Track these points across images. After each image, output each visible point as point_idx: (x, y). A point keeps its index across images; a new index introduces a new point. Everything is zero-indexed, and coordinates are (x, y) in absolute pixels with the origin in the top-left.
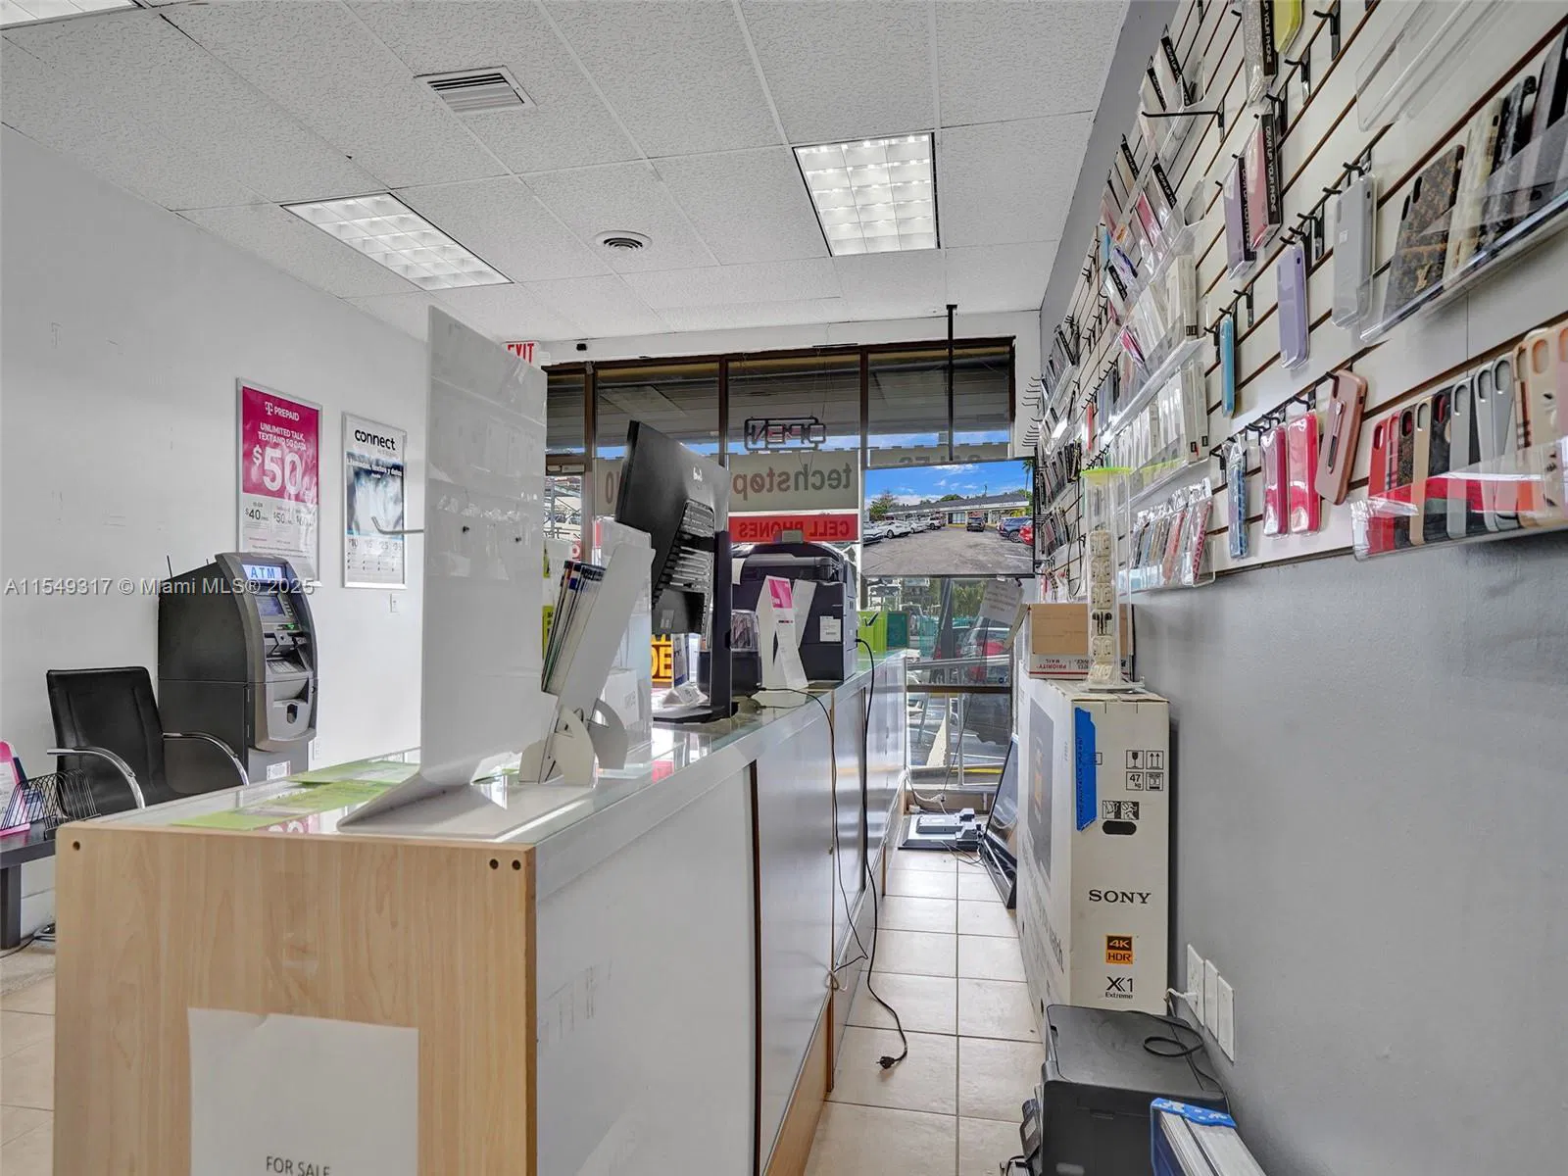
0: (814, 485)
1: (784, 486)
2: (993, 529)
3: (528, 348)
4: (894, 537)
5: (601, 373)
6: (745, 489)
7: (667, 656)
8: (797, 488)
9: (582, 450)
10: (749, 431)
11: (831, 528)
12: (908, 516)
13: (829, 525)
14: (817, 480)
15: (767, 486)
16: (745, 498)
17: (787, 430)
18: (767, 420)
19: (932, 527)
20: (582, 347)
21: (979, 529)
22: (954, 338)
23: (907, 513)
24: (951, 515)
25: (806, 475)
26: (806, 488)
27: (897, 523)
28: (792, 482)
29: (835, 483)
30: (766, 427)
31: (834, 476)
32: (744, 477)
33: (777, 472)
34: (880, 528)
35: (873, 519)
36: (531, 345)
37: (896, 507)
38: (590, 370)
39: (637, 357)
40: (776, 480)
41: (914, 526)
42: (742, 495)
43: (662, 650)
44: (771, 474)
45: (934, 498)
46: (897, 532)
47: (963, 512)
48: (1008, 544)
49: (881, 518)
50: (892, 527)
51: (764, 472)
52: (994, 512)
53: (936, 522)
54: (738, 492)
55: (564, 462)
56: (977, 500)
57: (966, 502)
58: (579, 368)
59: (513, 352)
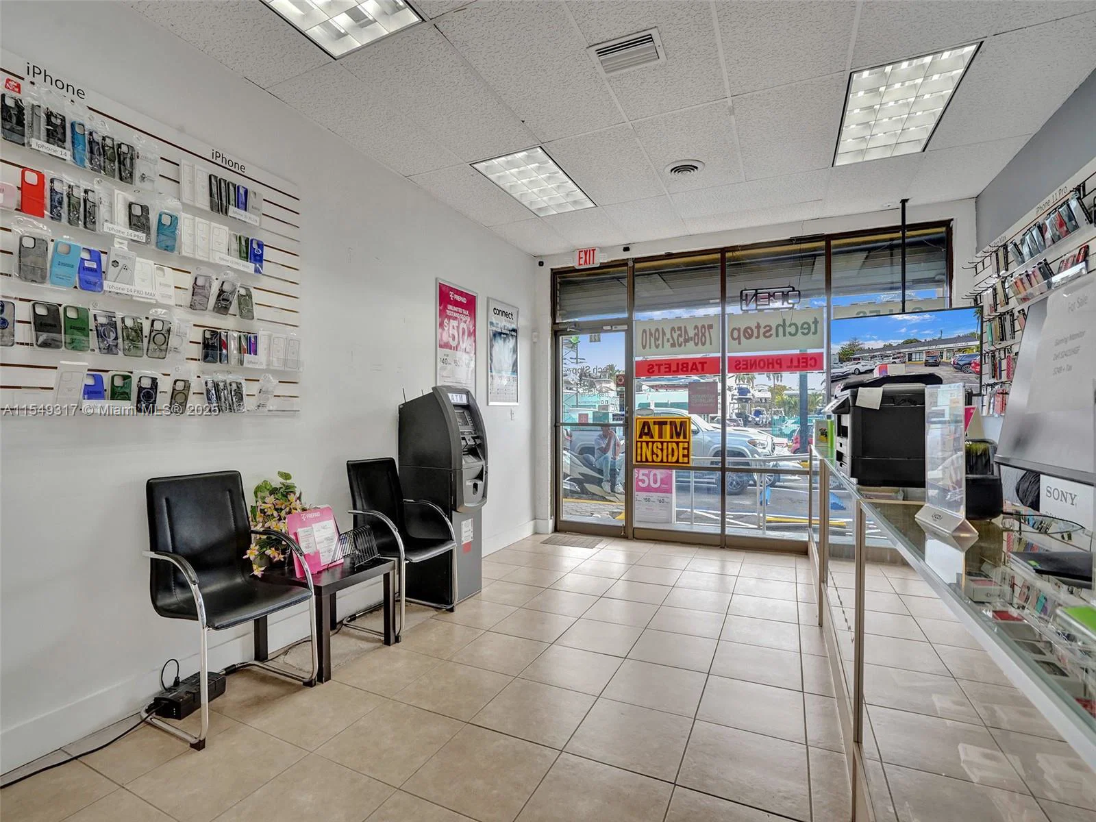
0: (790, 333)
1: (767, 334)
2: (947, 364)
3: (592, 252)
4: (860, 373)
5: (638, 266)
6: (739, 338)
7: (684, 449)
8: (777, 336)
9: (626, 315)
10: (743, 298)
11: (803, 362)
12: (873, 357)
13: (801, 361)
14: (793, 329)
15: (755, 334)
16: (740, 343)
17: (771, 296)
18: (756, 290)
19: (893, 363)
20: (626, 249)
21: (935, 365)
22: (907, 223)
23: (872, 354)
24: (910, 355)
25: (784, 326)
26: (784, 335)
27: (863, 363)
28: (773, 332)
29: (806, 331)
30: (756, 295)
31: (806, 326)
32: (739, 330)
33: (762, 325)
34: (849, 367)
35: (842, 360)
36: (594, 250)
37: (862, 350)
38: (631, 263)
39: (663, 253)
40: (762, 331)
41: (878, 362)
42: (737, 341)
43: (681, 445)
44: (758, 327)
45: (895, 342)
46: (862, 369)
47: (921, 352)
48: (960, 376)
49: (849, 360)
50: (858, 367)
51: (753, 325)
52: (949, 350)
53: (897, 359)
54: (734, 339)
55: (614, 324)
56: (934, 342)
57: (924, 344)
58: (623, 263)
59: (583, 255)
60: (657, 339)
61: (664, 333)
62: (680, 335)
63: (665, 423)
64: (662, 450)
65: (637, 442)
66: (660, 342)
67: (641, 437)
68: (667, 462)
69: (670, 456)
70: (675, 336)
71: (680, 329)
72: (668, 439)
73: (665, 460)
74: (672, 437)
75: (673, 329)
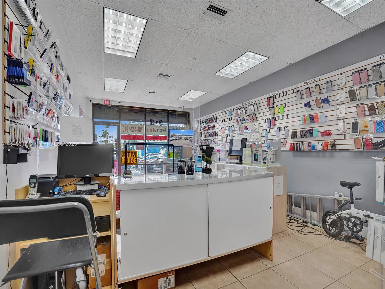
0: (160, 131)
1: (155, 131)
2: (189, 140)
3: (109, 101)
4: (175, 140)
5: (122, 108)
6: (149, 131)
7: (135, 159)
8: (158, 131)
9: (118, 121)
10: (150, 121)
12: (177, 137)
13: (163, 138)
14: (161, 130)
15: (153, 131)
16: (149, 133)
17: (157, 122)
18: (154, 120)
19: (180, 139)
20: (120, 102)
21: (187, 140)
23: (177, 136)
24: (183, 137)
25: (159, 129)
26: (159, 131)
27: (175, 138)
28: (157, 131)
29: (164, 131)
30: (154, 121)
31: (164, 130)
32: (149, 129)
33: (154, 129)
34: (173, 138)
35: (172, 137)
36: (110, 101)
37: (175, 135)
38: (120, 107)
39: (130, 106)
40: (154, 130)
41: (178, 138)
42: (148, 132)
43: (134, 158)
44: (153, 129)
45: (181, 135)
48: (191, 142)
49: (173, 137)
50: (174, 138)
51: (152, 129)
52: (189, 137)
53: (181, 138)
54: (148, 131)
55: (114, 124)
56: (187, 136)
57: (185, 136)
58: (118, 106)
59: (106, 101)
60: (127, 129)
61: (129, 128)
62: (134, 129)
63: (130, 153)
64: (129, 160)
65: (122, 158)
66: (128, 130)
67: (123, 157)
68: (131, 163)
69: (131, 162)
70: (133, 129)
71: (134, 127)
72: (131, 157)
73: (130, 163)
74: (132, 157)
75: (132, 127)
